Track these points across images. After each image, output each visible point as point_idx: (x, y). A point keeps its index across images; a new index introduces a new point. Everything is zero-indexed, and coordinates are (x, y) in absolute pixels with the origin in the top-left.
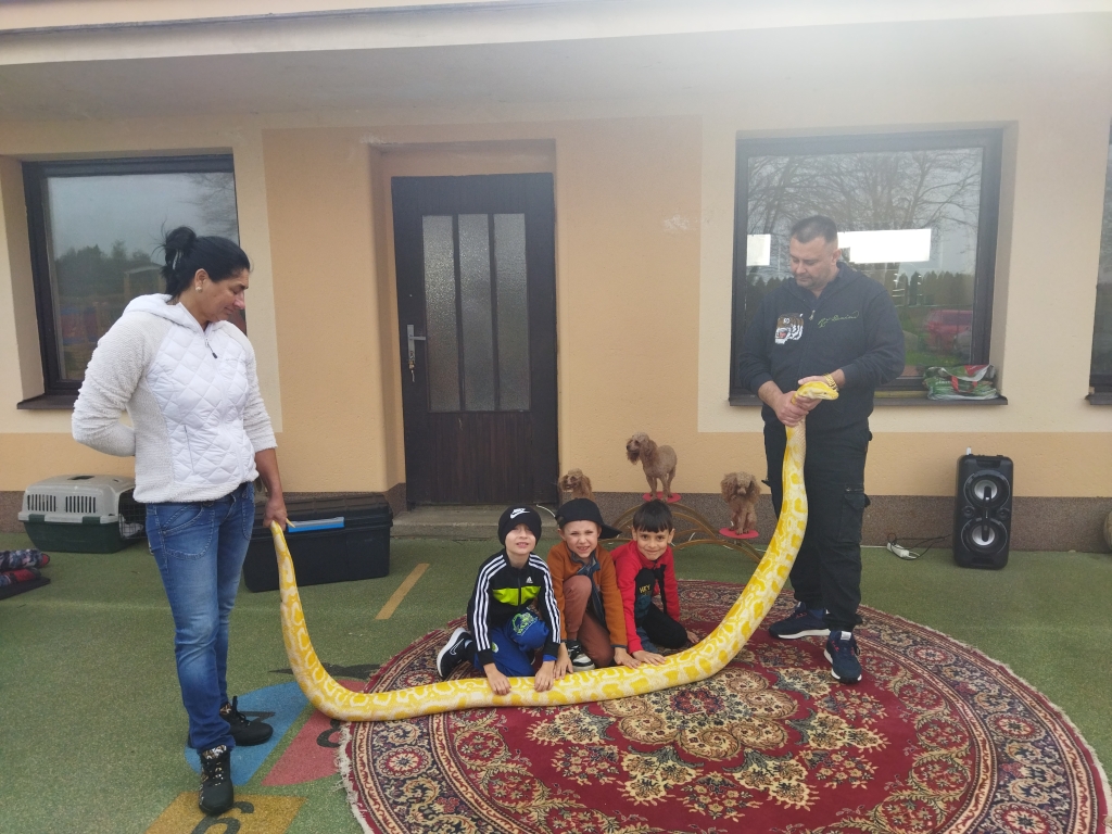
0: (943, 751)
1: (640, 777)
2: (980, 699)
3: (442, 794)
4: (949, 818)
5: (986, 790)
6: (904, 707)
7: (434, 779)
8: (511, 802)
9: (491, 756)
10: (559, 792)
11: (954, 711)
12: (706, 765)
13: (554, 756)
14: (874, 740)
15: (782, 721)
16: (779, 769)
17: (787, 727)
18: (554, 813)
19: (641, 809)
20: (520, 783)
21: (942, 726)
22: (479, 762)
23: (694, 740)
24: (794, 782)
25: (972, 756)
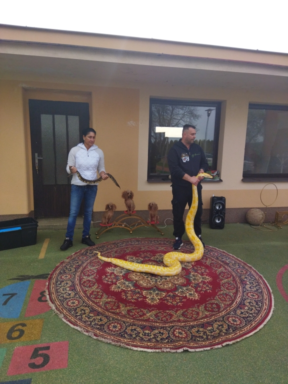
0: (227, 280)
1: (150, 297)
2: (231, 265)
3: (91, 311)
4: (235, 297)
5: (241, 289)
6: (213, 269)
7: (86, 307)
8: (114, 310)
9: (101, 297)
10: (128, 305)
11: (226, 269)
12: (167, 291)
13: (121, 295)
14: (208, 279)
15: (183, 276)
16: (187, 289)
17: (185, 278)
18: (129, 311)
19: (153, 306)
20: (114, 304)
21: (224, 273)
22: (98, 300)
23: (161, 285)
24: (192, 293)
25: (234, 280)
